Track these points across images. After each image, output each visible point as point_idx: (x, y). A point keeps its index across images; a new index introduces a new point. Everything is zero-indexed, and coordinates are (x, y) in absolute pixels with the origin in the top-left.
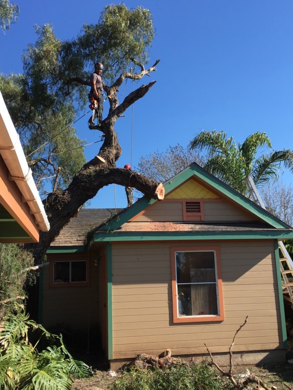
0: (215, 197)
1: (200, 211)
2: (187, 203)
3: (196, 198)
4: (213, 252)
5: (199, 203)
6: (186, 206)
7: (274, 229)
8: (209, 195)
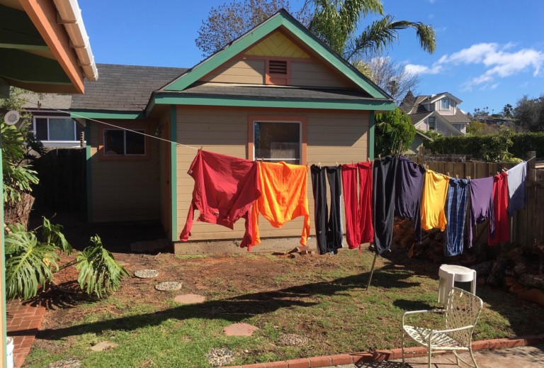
0: (305, 56)
1: (285, 73)
2: (270, 61)
3: (283, 56)
4: (298, 124)
5: (285, 62)
6: (270, 65)
7: (372, 99)
8: (298, 54)
